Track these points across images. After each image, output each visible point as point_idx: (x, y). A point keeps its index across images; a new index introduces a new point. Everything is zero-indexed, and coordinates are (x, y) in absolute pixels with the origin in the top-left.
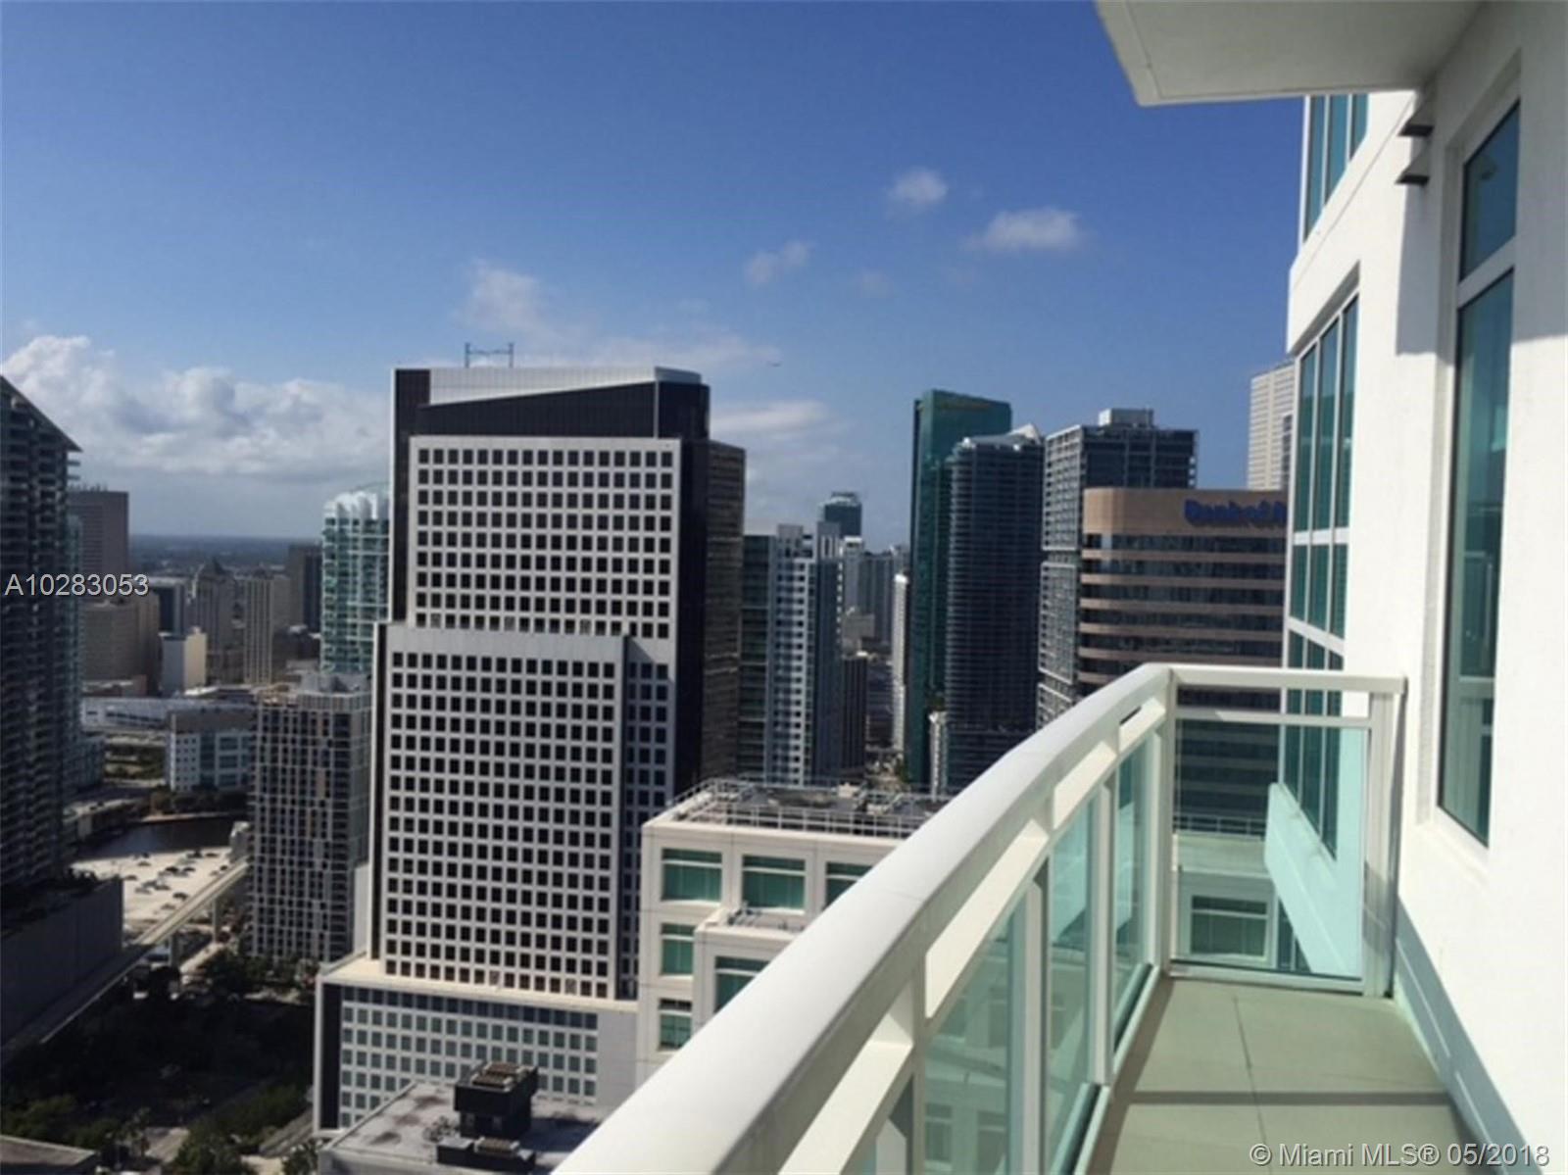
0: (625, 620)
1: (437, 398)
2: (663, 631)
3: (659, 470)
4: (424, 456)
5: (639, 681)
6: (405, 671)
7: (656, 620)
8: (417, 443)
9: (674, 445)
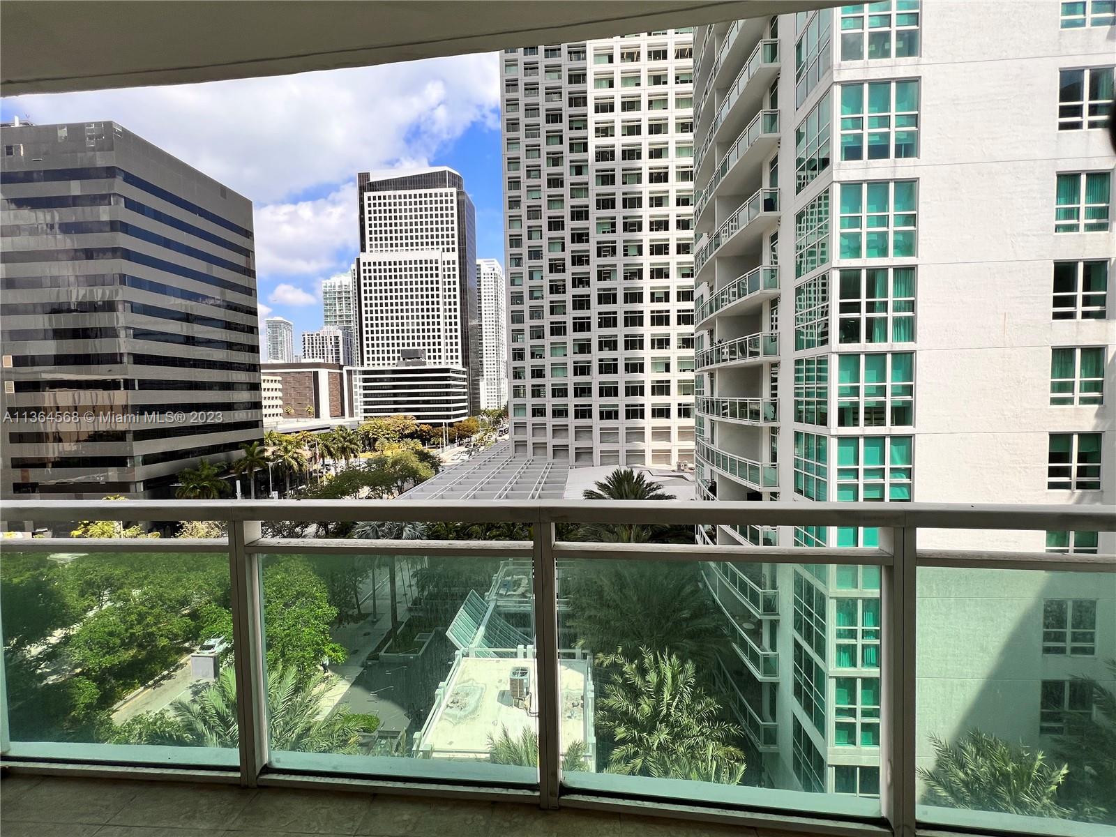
0: (441, 247)
1: (372, 180)
2: (453, 250)
3: (449, 198)
4: (369, 199)
5: (446, 266)
6: (367, 268)
7: (451, 246)
8: (366, 194)
9: (454, 190)
